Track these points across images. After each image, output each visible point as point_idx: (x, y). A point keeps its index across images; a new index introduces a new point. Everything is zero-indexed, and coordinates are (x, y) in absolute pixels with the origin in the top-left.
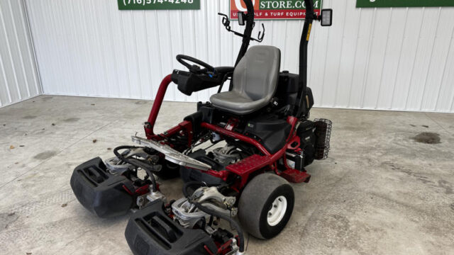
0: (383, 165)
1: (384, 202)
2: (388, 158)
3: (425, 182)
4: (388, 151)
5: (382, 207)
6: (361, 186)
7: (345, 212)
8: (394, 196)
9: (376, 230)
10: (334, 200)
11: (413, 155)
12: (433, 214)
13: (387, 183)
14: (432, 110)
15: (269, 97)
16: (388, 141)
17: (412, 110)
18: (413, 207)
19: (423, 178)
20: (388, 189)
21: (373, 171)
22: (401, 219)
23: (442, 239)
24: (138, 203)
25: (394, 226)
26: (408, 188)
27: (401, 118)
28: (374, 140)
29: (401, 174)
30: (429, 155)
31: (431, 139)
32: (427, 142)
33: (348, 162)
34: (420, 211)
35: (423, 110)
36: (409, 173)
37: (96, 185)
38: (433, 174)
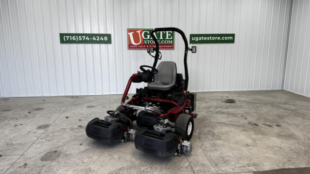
0: (217, 112)
1: (224, 125)
2: (218, 110)
3: (236, 116)
4: (217, 107)
5: (223, 126)
6: (212, 120)
7: (211, 130)
8: (226, 122)
9: (225, 133)
10: (204, 126)
11: (227, 108)
12: (243, 126)
13: (222, 118)
14: (227, 90)
15: (174, 82)
16: (215, 103)
17: (219, 90)
18: (235, 125)
19: (234, 115)
20: (223, 120)
21: (214, 115)
22: (233, 129)
23: (249, 133)
24: (125, 135)
25: (231, 131)
26: (230, 119)
27: (215, 94)
28: (209, 104)
29: (226, 115)
30: (233, 107)
31: (231, 101)
32: (230, 103)
33: (202, 113)
34: (238, 126)
35: (224, 90)
36: (229, 114)
37: (107, 128)
38: (238, 114)
